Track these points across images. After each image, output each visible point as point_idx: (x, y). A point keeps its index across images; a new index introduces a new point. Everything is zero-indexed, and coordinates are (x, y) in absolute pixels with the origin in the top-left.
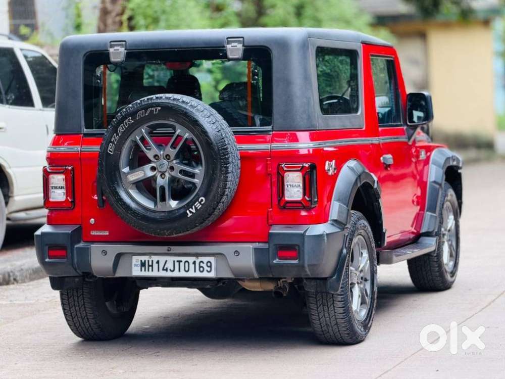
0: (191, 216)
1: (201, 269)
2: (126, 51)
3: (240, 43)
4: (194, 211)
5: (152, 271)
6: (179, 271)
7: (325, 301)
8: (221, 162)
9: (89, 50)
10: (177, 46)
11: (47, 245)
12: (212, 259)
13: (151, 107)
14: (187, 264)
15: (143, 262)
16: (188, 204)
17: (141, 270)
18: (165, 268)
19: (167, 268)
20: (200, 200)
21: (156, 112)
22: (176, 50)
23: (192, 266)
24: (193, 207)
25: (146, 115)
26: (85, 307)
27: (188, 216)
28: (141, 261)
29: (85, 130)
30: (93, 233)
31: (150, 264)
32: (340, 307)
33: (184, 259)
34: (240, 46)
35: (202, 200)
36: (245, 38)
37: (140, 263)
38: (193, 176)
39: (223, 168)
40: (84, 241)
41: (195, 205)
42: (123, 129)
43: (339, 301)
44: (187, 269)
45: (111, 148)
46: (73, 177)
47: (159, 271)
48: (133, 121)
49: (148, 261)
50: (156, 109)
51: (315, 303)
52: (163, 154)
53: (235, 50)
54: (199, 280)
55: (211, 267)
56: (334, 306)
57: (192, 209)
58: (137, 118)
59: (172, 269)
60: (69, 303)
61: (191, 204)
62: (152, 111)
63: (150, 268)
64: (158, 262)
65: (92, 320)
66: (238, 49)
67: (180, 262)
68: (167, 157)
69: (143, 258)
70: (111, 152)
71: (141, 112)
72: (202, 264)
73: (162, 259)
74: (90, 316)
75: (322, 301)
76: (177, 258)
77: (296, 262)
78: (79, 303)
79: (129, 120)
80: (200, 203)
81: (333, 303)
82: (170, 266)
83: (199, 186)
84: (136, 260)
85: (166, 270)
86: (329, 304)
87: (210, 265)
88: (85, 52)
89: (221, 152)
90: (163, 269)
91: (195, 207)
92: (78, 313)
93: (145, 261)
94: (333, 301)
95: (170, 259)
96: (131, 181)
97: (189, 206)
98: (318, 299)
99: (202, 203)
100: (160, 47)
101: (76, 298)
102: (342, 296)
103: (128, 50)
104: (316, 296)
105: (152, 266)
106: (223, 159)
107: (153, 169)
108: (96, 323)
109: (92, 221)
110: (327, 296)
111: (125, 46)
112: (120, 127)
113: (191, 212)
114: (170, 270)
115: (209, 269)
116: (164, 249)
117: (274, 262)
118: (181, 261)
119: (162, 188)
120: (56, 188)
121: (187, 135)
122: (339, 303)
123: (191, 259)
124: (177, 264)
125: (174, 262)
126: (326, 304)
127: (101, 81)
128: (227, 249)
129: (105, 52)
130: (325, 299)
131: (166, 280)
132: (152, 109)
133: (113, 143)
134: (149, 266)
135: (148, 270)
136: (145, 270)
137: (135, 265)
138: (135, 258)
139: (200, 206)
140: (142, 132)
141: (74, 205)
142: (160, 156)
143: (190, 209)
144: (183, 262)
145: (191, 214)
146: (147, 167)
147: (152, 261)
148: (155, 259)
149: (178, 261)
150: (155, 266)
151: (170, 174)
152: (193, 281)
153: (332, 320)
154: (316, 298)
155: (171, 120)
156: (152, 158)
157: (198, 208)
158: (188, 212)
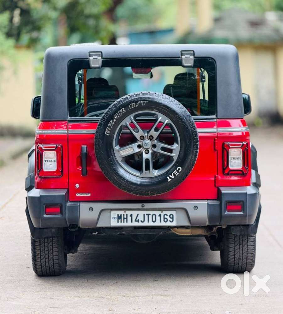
0: (171, 181)
1: (166, 220)
2: (102, 59)
3: (192, 55)
4: (173, 177)
5: (127, 222)
6: (148, 221)
7: (241, 241)
8: (194, 141)
9: (73, 58)
10: (143, 57)
11: (45, 204)
12: (173, 213)
13: (140, 101)
14: (154, 216)
15: (120, 215)
16: (167, 172)
17: (118, 222)
18: (137, 220)
19: (138, 220)
20: (177, 169)
21: (144, 104)
22: (142, 59)
23: (158, 218)
24: (172, 174)
25: (136, 106)
26: (53, 251)
27: (169, 181)
28: (118, 215)
29: (69, 118)
30: (78, 195)
31: (125, 217)
32: (251, 246)
33: (151, 213)
34: (192, 57)
35: (179, 169)
36: (195, 52)
37: (117, 216)
38: (171, 151)
39: (195, 146)
40: (70, 201)
41: (174, 172)
42: (117, 117)
43: (251, 241)
44: (154, 220)
45: (108, 131)
46: (62, 153)
47: (132, 222)
48: (125, 111)
49: (124, 215)
50: (144, 102)
51: (234, 243)
52: (147, 136)
53: (188, 60)
54: (155, 228)
55: (173, 218)
56: (247, 245)
57: (171, 175)
58: (129, 109)
59: (143, 220)
60: (40, 248)
61: (170, 172)
62: (141, 104)
63: (125, 220)
64: (131, 216)
65: (57, 261)
66: (191, 59)
67: (148, 215)
68: (151, 138)
69: (120, 213)
70: (108, 134)
71: (132, 104)
72: (166, 216)
73: (135, 213)
74: (56, 257)
75: (239, 241)
76: (146, 212)
77: (241, 213)
78: (48, 248)
79: (123, 109)
80: (178, 171)
81: (247, 243)
82: (141, 218)
83: (175, 159)
84: (114, 214)
85: (138, 221)
86: (244, 243)
87: (172, 217)
88: (69, 60)
89: (194, 134)
90: (136, 221)
91: (174, 174)
92: (47, 256)
93: (121, 215)
94: (247, 241)
95: (141, 213)
96: (122, 156)
97: (168, 173)
98: (236, 240)
99: (179, 171)
100: (129, 57)
101: (46, 244)
102: (254, 238)
103: (103, 58)
104: (235, 238)
105: (127, 218)
106: (195, 139)
107: (139, 146)
108: (59, 263)
109: (77, 186)
110: (243, 238)
111: (101, 56)
112: (115, 115)
113: (170, 178)
114: (141, 221)
115: (171, 220)
116: (139, 206)
117: (226, 213)
118: (150, 214)
119: (147, 161)
120: (48, 161)
121: (167, 121)
122: (252, 242)
123: (157, 213)
124: (146, 217)
125: (144, 215)
126: (242, 244)
127: (82, 81)
128: (188, 205)
129: (86, 60)
130: (242, 240)
131: (130, 229)
132: (141, 102)
133: (109, 127)
134: (124, 218)
135: (124, 222)
136: (121, 222)
137: (113, 218)
138: (112, 213)
139: (178, 173)
140: (131, 119)
141: (63, 174)
142: (145, 137)
143: (170, 176)
144: (151, 215)
145: (171, 179)
146: (135, 145)
147: (127, 215)
148: (129, 213)
149: (147, 214)
150: (129, 218)
151: (152, 150)
152: (150, 229)
153: (244, 255)
154: (235, 240)
155: (155, 110)
156: (138, 138)
157: (176, 175)
158: (168, 177)
